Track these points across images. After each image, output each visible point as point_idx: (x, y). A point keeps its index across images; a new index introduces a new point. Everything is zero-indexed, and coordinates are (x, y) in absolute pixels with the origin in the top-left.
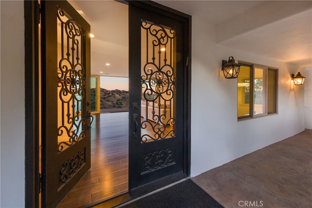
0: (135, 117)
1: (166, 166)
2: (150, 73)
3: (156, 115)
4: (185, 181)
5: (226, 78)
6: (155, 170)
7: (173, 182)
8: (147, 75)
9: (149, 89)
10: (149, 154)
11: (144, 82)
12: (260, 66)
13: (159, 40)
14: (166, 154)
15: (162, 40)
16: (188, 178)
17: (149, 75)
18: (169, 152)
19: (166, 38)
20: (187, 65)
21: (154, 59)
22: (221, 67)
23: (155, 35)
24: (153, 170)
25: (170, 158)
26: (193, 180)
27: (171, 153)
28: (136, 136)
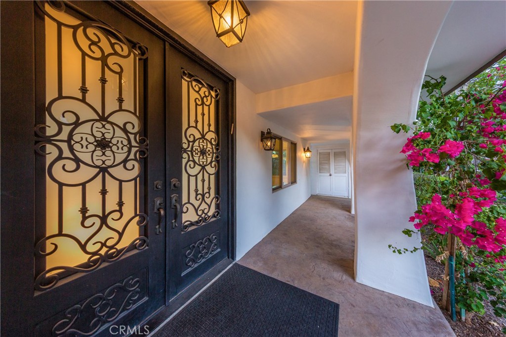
0: (174, 199)
1: (210, 256)
2: (191, 139)
3: (199, 194)
4: (232, 267)
5: (265, 150)
6: (206, 259)
7: (220, 272)
8: (189, 142)
9: (191, 161)
10: (191, 246)
11: (185, 151)
12: (287, 140)
13: (202, 99)
14: (210, 241)
15: (205, 99)
16: (234, 263)
17: (191, 142)
18: (214, 237)
19: (209, 97)
20: (232, 133)
21: (196, 122)
22: (260, 138)
23: (198, 92)
24: (196, 265)
25: (216, 245)
26: (239, 263)
27: (216, 238)
28: (177, 225)
